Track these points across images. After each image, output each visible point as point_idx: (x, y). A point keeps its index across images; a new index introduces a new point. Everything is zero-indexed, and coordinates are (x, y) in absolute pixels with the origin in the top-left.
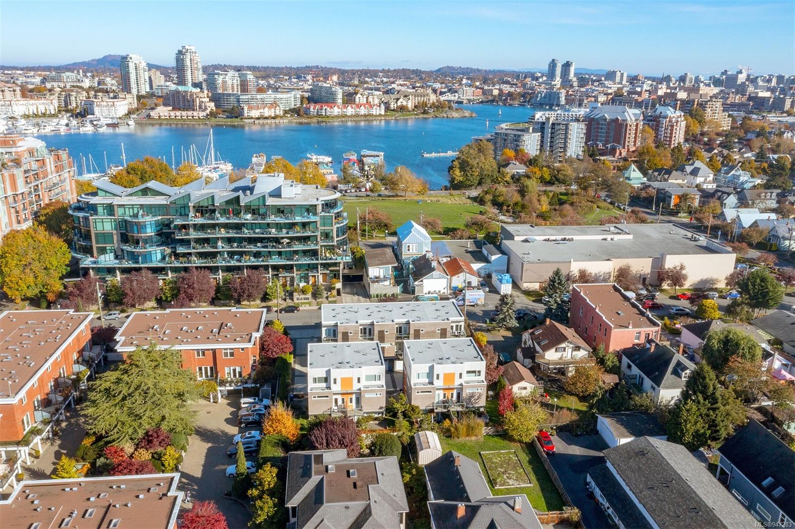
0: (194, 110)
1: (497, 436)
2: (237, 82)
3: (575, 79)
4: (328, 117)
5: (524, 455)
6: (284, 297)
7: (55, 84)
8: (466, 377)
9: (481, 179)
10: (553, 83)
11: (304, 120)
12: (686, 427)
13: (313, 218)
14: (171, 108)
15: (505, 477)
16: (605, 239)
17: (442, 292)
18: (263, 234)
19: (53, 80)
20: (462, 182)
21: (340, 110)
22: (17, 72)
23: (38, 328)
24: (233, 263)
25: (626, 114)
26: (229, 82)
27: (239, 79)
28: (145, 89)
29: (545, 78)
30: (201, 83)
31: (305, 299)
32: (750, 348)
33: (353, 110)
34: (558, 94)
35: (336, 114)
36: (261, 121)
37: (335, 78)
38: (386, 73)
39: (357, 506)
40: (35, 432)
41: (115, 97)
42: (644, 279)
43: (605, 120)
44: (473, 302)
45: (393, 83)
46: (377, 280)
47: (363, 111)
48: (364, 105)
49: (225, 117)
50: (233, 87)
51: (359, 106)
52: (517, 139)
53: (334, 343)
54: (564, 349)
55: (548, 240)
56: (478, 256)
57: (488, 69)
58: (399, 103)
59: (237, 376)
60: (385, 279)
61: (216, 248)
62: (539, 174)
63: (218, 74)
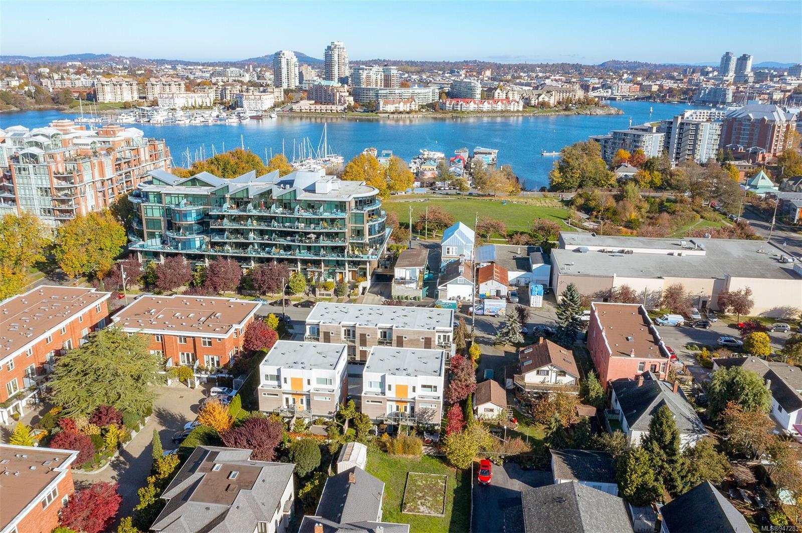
0: (333, 104)
1: (437, 457)
2: (381, 77)
3: (752, 74)
4: (463, 112)
5: (455, 482)
6: (308, 291)
7: (220, 79)
8: (420, 391)
9: (582, 181)
10: (725, 78)
11: (439, 115)
12: (630, 477)
13: (340, 215)
14: (313, 102)
15: (419, 503)
16: (672, 254)
17: (467, 299)
18: (291, 228)
19: (220, 74)
20: (561, 184)
21: (476, 106)
22: (199, 67)
23: (57, 302)
24: (263, 255)
25: (775, 114)
26: (373, 77)
27: (383, 74)
28: (295, 83)
29: (716, 73)
30: (347, 77)
31: (327, 295)
32: (755, 395)
33: (490, 106)
34: (725, 90)
35: (471, 109)
36: (395, 116)
37: (488, 73)
38: (544, 67)
39: (217, 509)
40: (19, 397)
41: (264, 91)
42: (704, 303)
43: (750, 120)
44: (494, 312)
45: (548, 78)
46: (403, 281)
47: (500, 107)
48: (502, 100)
49: (362, 111)
50: (376, 82)
51: (496, 102)
52: (636, 139)
53: (316, 343)
54: (548, 372)
55: (602, 251)
56: (523, 264)
57: (658, 63)
58: (541, 99)
59: (216, 365)
60: (411, 281)
61: (248, 240)
62: (648, 178)
63: (363, 69)
